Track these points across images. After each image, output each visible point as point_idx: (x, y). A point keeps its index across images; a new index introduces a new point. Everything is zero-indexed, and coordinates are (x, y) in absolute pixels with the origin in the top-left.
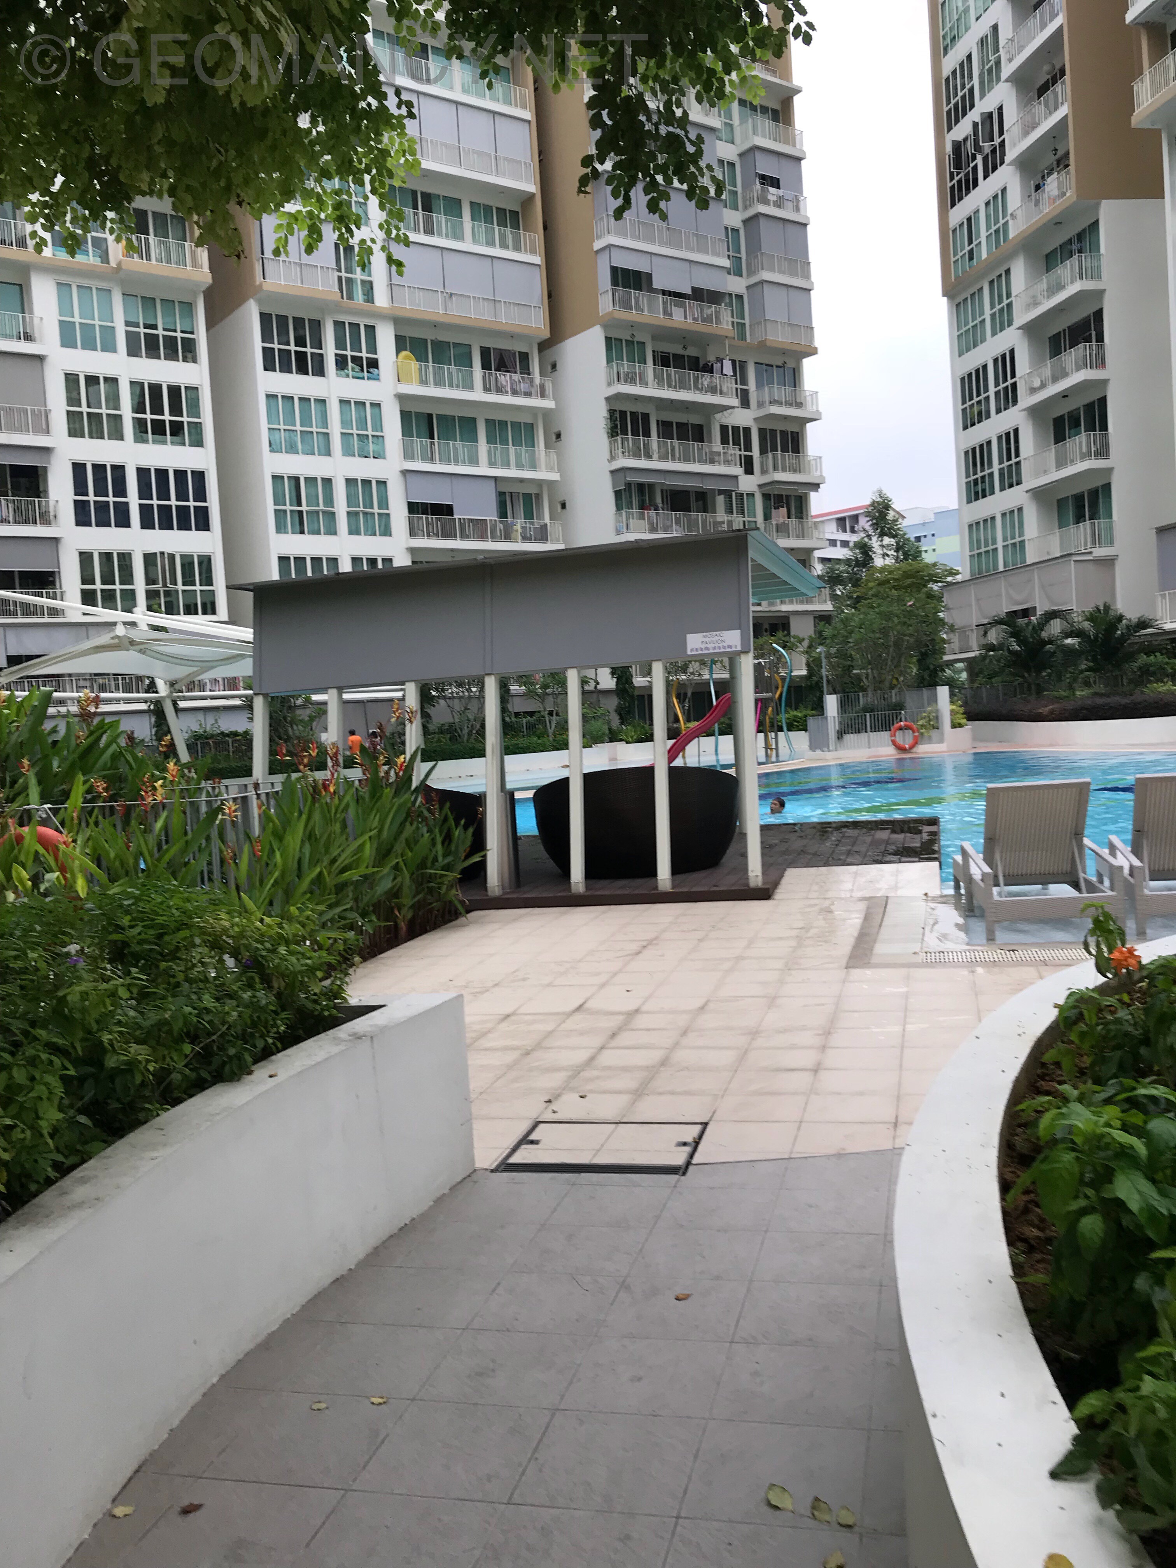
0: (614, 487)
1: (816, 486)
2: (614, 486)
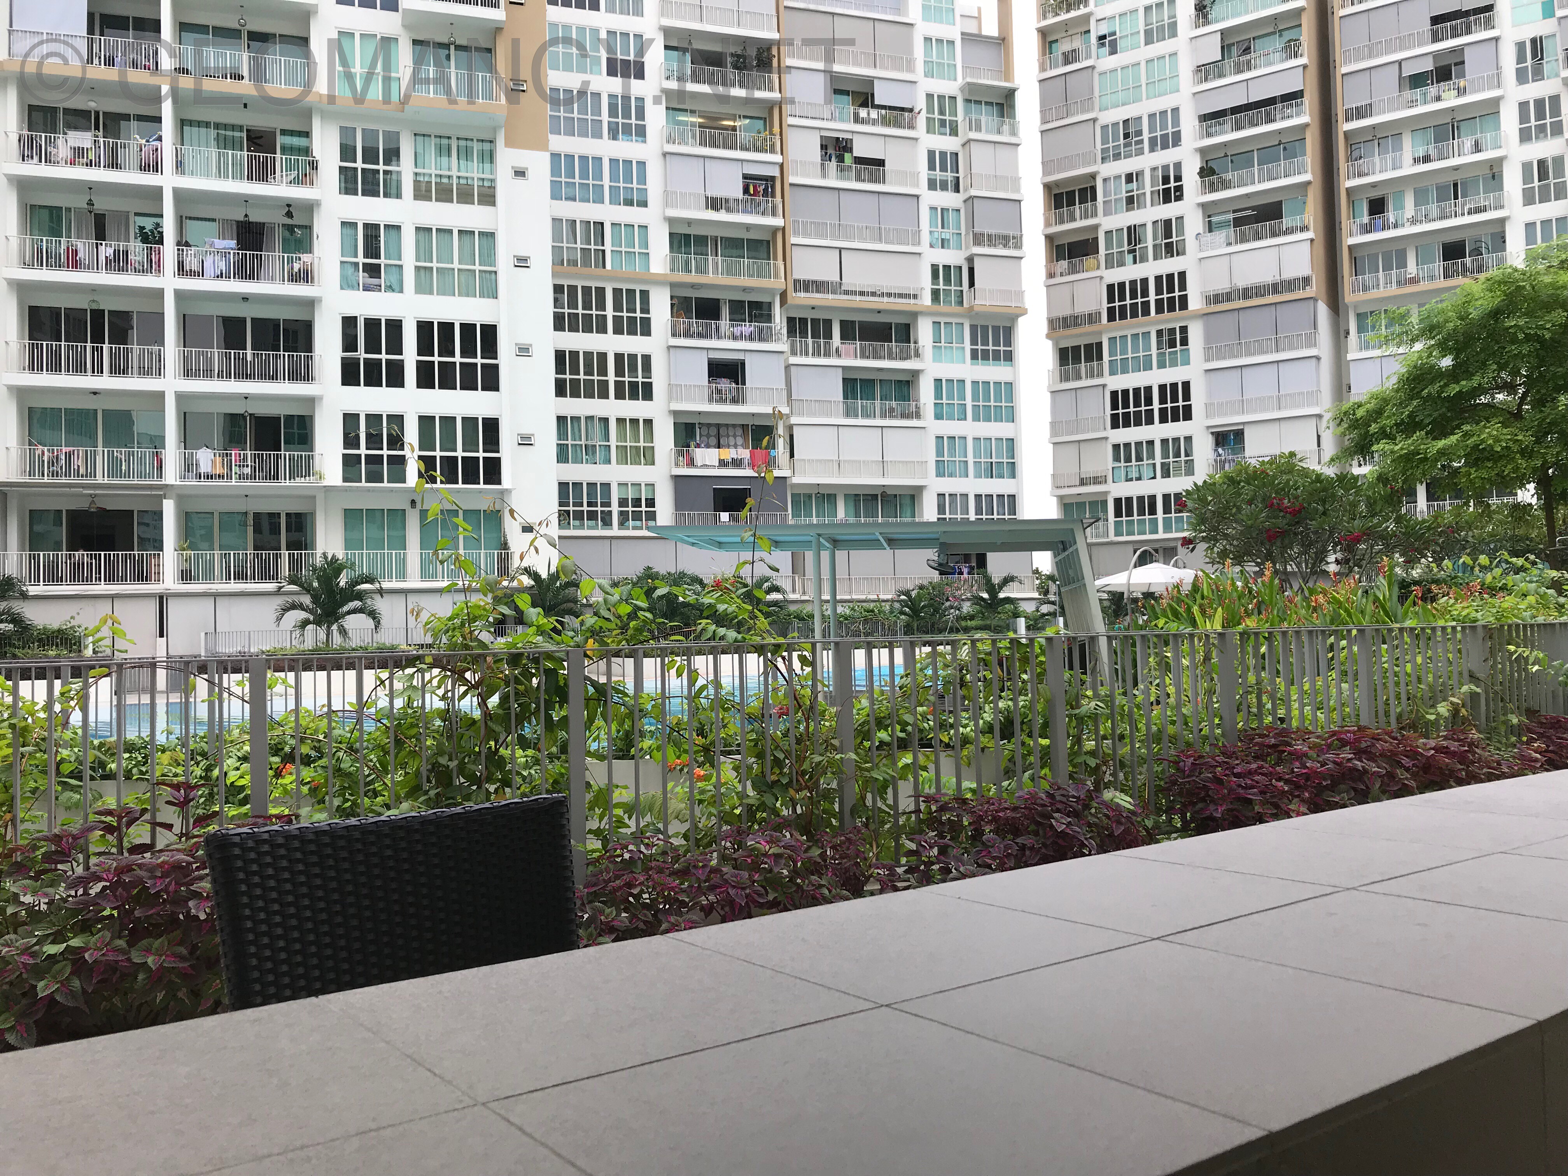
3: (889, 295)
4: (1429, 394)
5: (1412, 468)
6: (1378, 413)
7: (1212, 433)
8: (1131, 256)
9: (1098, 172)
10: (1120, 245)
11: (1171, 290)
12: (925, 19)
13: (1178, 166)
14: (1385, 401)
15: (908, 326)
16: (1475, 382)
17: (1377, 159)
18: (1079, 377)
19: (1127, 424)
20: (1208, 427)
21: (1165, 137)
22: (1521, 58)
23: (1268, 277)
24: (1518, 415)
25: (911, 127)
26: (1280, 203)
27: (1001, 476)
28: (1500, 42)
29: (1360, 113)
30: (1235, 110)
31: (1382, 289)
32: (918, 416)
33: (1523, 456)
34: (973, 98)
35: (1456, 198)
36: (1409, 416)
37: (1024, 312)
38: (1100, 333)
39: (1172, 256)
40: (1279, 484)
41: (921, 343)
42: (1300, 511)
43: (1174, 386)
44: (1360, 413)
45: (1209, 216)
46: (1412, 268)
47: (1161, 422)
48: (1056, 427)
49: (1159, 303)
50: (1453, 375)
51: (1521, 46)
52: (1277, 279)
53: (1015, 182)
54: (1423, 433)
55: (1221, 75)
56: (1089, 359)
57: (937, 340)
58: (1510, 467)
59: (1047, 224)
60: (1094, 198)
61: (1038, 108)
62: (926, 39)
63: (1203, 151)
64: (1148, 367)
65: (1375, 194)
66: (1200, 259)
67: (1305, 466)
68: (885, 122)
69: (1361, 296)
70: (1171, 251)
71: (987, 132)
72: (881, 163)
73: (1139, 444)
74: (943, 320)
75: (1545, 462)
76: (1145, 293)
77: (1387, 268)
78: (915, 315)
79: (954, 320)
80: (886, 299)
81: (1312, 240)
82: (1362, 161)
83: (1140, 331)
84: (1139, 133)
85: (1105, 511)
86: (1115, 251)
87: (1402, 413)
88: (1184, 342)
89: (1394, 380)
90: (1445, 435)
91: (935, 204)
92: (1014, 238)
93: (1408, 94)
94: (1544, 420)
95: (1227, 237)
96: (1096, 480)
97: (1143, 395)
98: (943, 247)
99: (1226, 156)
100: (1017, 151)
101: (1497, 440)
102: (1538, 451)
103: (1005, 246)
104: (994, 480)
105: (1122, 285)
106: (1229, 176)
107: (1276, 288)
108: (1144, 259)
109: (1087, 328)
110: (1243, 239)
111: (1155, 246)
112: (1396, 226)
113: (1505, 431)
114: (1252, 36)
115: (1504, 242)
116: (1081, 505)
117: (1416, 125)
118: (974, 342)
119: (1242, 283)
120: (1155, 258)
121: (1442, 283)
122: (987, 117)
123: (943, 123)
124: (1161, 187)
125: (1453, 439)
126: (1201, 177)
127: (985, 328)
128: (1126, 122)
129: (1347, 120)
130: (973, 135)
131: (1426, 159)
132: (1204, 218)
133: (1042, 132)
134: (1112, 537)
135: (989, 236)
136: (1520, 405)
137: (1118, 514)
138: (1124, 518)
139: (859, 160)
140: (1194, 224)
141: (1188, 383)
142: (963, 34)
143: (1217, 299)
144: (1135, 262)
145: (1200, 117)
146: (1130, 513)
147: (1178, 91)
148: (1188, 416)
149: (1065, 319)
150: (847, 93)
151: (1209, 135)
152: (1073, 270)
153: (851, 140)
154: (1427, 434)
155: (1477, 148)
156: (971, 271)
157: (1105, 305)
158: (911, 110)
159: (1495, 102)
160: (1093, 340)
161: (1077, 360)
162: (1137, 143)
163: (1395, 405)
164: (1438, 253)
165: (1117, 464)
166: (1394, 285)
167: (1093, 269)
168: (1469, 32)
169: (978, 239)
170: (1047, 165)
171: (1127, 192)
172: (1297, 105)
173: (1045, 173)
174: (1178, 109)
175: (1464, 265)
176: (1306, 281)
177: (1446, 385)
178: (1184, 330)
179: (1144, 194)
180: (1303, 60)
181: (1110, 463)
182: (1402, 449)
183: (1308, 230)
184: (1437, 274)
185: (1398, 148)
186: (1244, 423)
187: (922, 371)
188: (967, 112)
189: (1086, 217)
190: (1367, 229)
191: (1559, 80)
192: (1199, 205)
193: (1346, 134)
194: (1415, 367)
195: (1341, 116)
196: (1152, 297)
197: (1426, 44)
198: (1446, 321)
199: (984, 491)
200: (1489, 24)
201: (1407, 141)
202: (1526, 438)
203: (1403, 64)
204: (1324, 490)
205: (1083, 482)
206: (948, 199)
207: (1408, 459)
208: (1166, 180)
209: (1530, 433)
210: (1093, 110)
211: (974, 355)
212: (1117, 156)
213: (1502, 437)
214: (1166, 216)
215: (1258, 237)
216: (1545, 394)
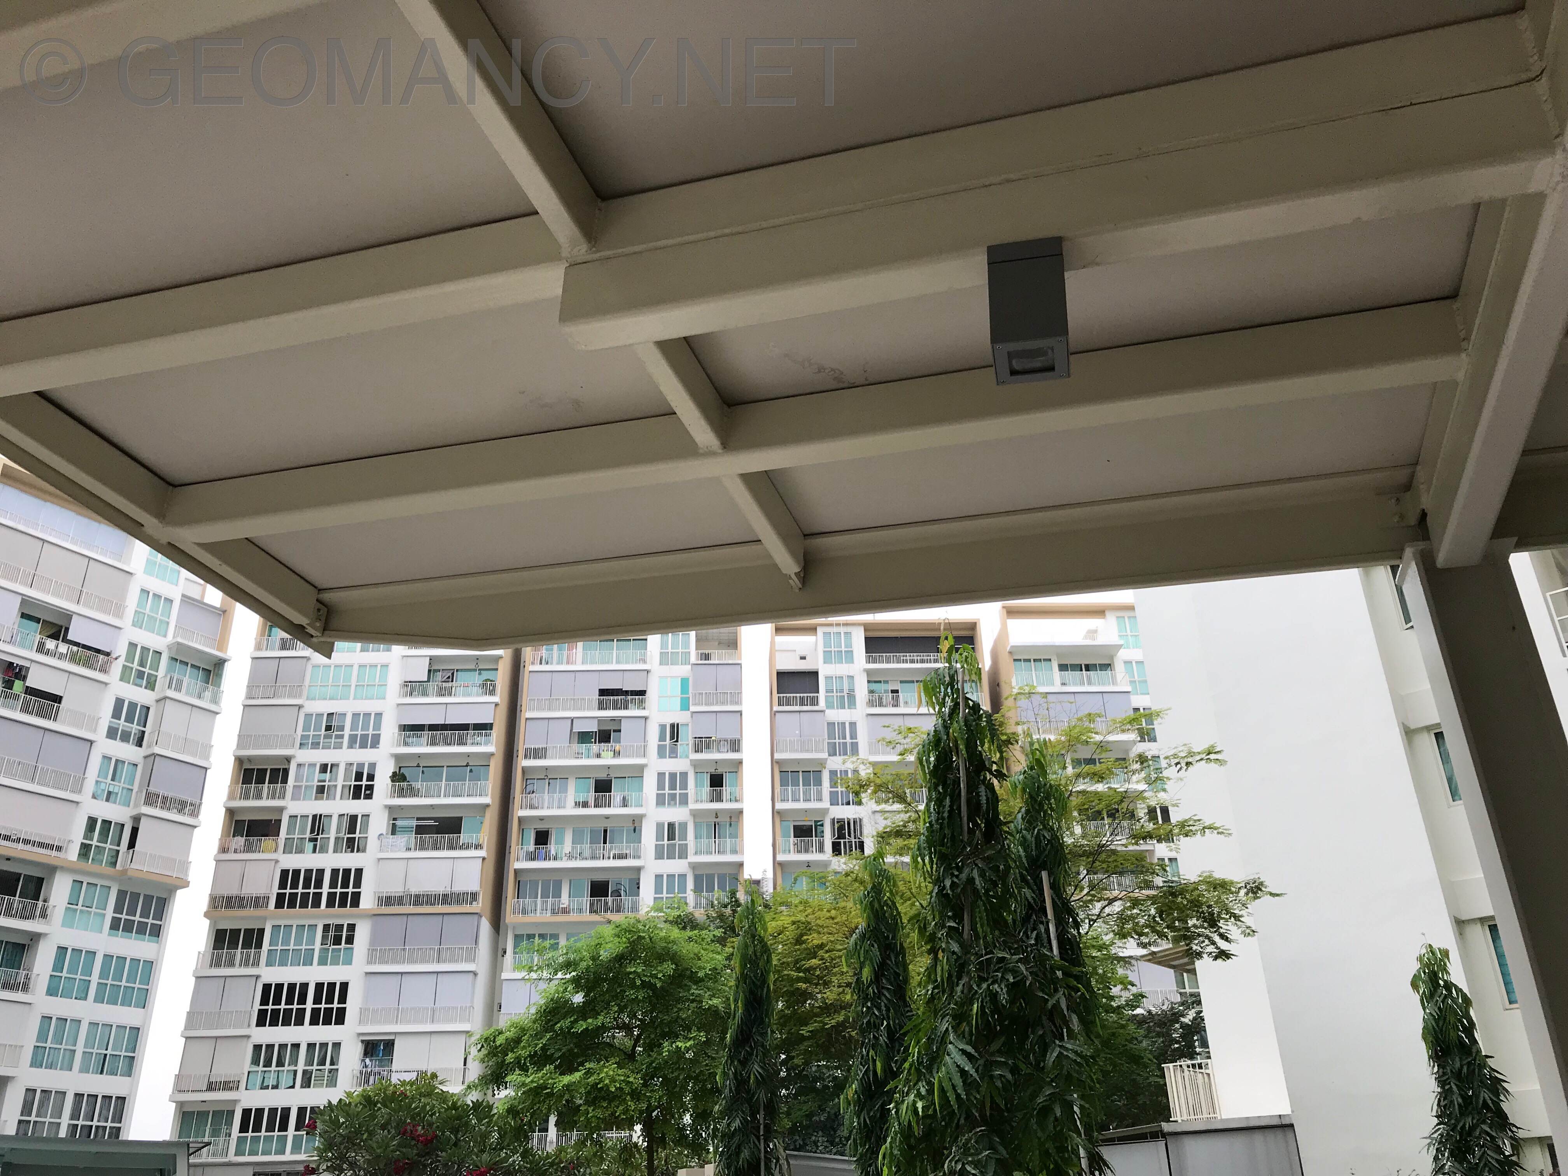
3: (26, 842)
4: (561, 1029)
5: (539, 1102)
6: (517, 1041)
7: (362, 1041)
8: (312, 844)
9: (294, 757)
10: (303, 831)
11: (345, 885)
12: (147, 572)
13: (373, 766)
14: (523, 1030)
15: (40, 881)
16: (600, 1020)
17: (546, 795)
18: (231, 964)
19: (274, 1023)
20: (360, 1034)
21: (364, 737)
22: (662, 738)
23: (441, 888)
24: (631, 1056)
25: (104, 670)
26: (461, 819)
27: (113, 1073)
28: (648, 721)
29: (538, 753)
30: (433, 727)
31: (538, 914)
32: (25, 988)
33: (632, 1098)
34: (179, 658)
35: (605, 842)
36: (542, 1048)
37: (186, 884)
38: (265, 919)
39: (352, 851)
40: (416, 1108)
41: (51, 902)
42: (431, 1141)
43: (332, 985)
44: (500, 1040)
45: (394, 819)
46: (565, 900)
47: (311, 1024)
48: (193, 1019)
49: (331, 897)
50: (585, 1011)
51: (663, 727)
52: (448, 890)
53: (206, 749)
54: (552, 1067)
55: (425, 694)
56: (247, 945)
57: (73, 901)
58: (621, 1108)
59: (231, 797)
60: (285, 781)
61: (246, 683)
62: (142, 590)
63: (398, 758)
64: (308, 962)
65: (542, 826)
66: (379, 859)
67: (445, 1089)
68: (74, 659)
69: (520, 918)
70: (352, 845)
71: (187, 693)
72: (57, 699)
73: (283, 1047)
74: (86, 880)
75: (649, 1105)
76: (319, 885)
77: (545, 895)
78: (53, 869)
79: (99, 882)
80: (21, 846)
81: (484, 859)
82: (534, 795)
83: (307, 922)
84: (342, 728)
85: (230, 1123)
86: (296, 836)
87: (537, 1045)
88: (350, 940)
89: (533, 1010)
90: (571, 1070)
91: (109, 753)
92: (191, 804)
93: (576, 747)
94: (651, 1064)
95: (408, 842)
96: (228, 1086)
97: (297, 992)
98: (107, 800)
99: (418, 766)
100: (215, 718)
101: (613, 1080)
102: (645, 1094)
103: (179, 811)
104: (103, 1076)
105: (297, 872)
106: (417, 785)
107: (446, 899)
108: (324, 850)
109: (251, 912)
110: (422, 848)
111: (337, 839)
112: (555, 859)
113: (620, 1072)
114: (456, 668)
115: (638, 888)
116: (202, 1115)
117: (579, 773)
118: (118, 909)
119: (414, 890)
120: (335, 851)
121: (587, 917)
122: (189, 679)
123: (140, 675)
124: (353, 783)
125: (577, 1076)
126: (392, 781)
127: (135, 896)
128: (330, 715)
129: (526, 757)
130: (171, 693)
131: (585, 805)
132: (389, 820)
133: (245, 706)
134: (232, 1157)
135: (165, 798)
136: (634, 1046)
137: (244, 1128)
138: (250, 1134)
139: (30, 691)
140: (379, 824)
141: (347, 984)
142: (183, 596)
143: (388, 901)
144: (314, 851)
145: (400, 726)
146: (257, 1129)
147: (384, 698)
148: (340, 1020)
149: (229, 899)
150: (37, 620)
151: (406, 744)
152: (248, 848)
153: (28, 669)
154: (555, 1068)
155: (625, 803)
156: (135, 831)
157: (276, 890)
158: (108, 654)
159: (641, 768)
160: (256, 926)
161: (233, 945)
162: (337, 737)
163: (531, 1035)
164: (587, 890)
165: (255, 1068)
166: (549, 912)
167: (269, 851)
168: (626, 708)
169: (151, 799)
170: (243, 739)
171: (319, 781)
172: (486, 735)
173: (240, 746)
174: (381, 714)
175: (606, 903)
176: (474, 896)
177: (576, 1021)
178: (352, 927)
179: (336, 786)
180: (496, 699)
181: (247, 1065)
182: (532, 1081)
183: (482, 848)
184: (584, 908)
185: (564, 790)
186: (395, 1034)
187: (46, 935)
188: (170, 670)
189: (273, 798)
190: (532, 857)
191: (688, 761)
192: (386, 806)
193: (524, 770)
194: (552, 1000)
195: (521, 753)
196: (325, 889)
197: (593, 709)
198: (581, 960)
199: (86, 1090)
200: (641, 705)
201: (572, 785)
202: (636, 1080)
203: (575, 720)
204: (459, 1118)
205: (211, 1087)
206: (127, 751)
207: (536, 1093)
208: (359, 776)
209: (639, 1076)
210: (300, 696)
211: (115, 925)
212: (316, 745)
213: (617, 1078)
214: (353, 812)
215: (436, 848)
216: (653, 1039)
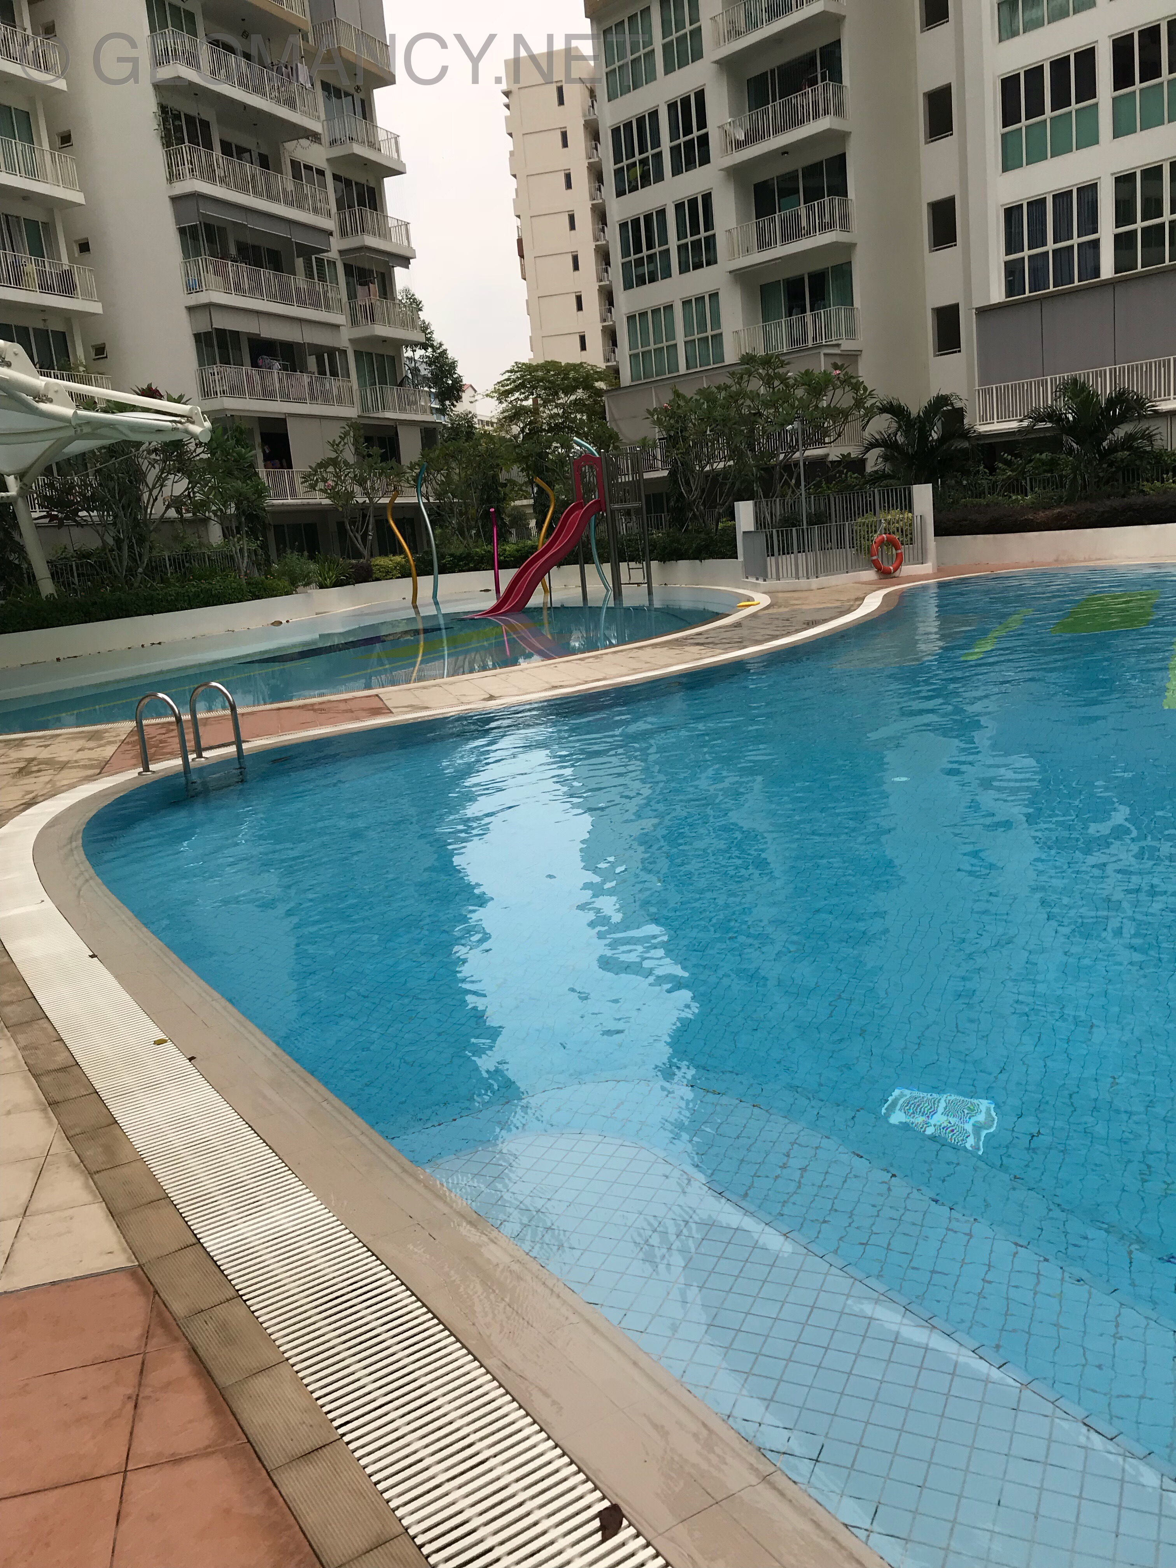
0: (177, 223)
1: (405, 261)
2: (178, 220)
